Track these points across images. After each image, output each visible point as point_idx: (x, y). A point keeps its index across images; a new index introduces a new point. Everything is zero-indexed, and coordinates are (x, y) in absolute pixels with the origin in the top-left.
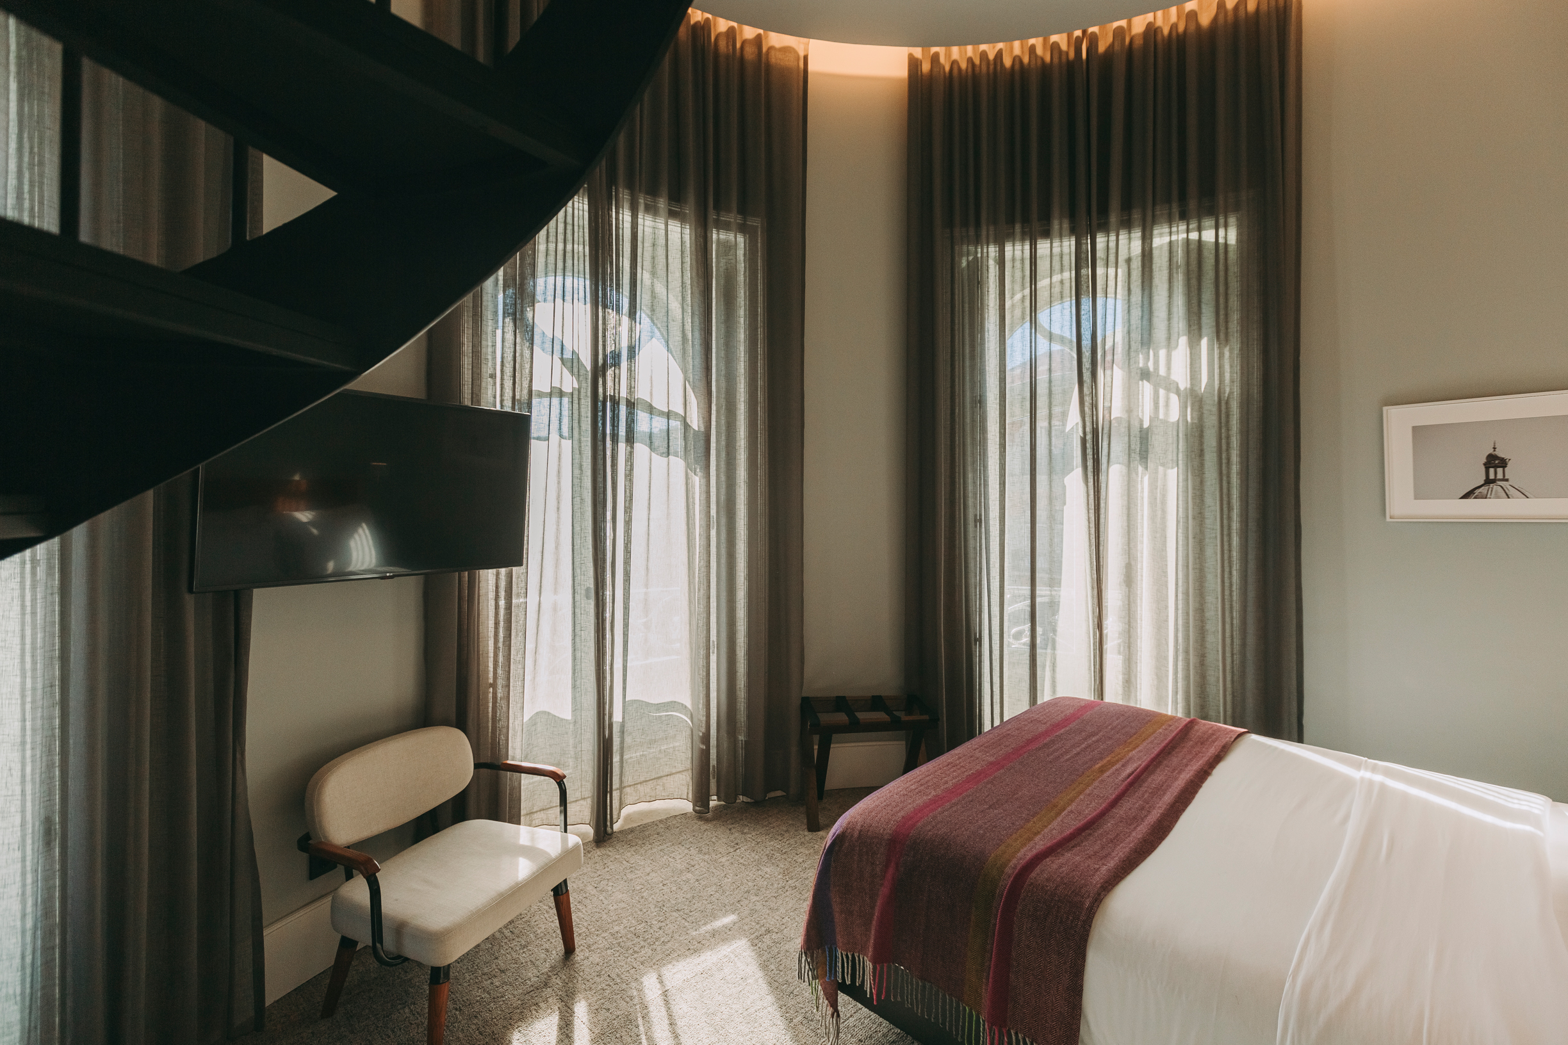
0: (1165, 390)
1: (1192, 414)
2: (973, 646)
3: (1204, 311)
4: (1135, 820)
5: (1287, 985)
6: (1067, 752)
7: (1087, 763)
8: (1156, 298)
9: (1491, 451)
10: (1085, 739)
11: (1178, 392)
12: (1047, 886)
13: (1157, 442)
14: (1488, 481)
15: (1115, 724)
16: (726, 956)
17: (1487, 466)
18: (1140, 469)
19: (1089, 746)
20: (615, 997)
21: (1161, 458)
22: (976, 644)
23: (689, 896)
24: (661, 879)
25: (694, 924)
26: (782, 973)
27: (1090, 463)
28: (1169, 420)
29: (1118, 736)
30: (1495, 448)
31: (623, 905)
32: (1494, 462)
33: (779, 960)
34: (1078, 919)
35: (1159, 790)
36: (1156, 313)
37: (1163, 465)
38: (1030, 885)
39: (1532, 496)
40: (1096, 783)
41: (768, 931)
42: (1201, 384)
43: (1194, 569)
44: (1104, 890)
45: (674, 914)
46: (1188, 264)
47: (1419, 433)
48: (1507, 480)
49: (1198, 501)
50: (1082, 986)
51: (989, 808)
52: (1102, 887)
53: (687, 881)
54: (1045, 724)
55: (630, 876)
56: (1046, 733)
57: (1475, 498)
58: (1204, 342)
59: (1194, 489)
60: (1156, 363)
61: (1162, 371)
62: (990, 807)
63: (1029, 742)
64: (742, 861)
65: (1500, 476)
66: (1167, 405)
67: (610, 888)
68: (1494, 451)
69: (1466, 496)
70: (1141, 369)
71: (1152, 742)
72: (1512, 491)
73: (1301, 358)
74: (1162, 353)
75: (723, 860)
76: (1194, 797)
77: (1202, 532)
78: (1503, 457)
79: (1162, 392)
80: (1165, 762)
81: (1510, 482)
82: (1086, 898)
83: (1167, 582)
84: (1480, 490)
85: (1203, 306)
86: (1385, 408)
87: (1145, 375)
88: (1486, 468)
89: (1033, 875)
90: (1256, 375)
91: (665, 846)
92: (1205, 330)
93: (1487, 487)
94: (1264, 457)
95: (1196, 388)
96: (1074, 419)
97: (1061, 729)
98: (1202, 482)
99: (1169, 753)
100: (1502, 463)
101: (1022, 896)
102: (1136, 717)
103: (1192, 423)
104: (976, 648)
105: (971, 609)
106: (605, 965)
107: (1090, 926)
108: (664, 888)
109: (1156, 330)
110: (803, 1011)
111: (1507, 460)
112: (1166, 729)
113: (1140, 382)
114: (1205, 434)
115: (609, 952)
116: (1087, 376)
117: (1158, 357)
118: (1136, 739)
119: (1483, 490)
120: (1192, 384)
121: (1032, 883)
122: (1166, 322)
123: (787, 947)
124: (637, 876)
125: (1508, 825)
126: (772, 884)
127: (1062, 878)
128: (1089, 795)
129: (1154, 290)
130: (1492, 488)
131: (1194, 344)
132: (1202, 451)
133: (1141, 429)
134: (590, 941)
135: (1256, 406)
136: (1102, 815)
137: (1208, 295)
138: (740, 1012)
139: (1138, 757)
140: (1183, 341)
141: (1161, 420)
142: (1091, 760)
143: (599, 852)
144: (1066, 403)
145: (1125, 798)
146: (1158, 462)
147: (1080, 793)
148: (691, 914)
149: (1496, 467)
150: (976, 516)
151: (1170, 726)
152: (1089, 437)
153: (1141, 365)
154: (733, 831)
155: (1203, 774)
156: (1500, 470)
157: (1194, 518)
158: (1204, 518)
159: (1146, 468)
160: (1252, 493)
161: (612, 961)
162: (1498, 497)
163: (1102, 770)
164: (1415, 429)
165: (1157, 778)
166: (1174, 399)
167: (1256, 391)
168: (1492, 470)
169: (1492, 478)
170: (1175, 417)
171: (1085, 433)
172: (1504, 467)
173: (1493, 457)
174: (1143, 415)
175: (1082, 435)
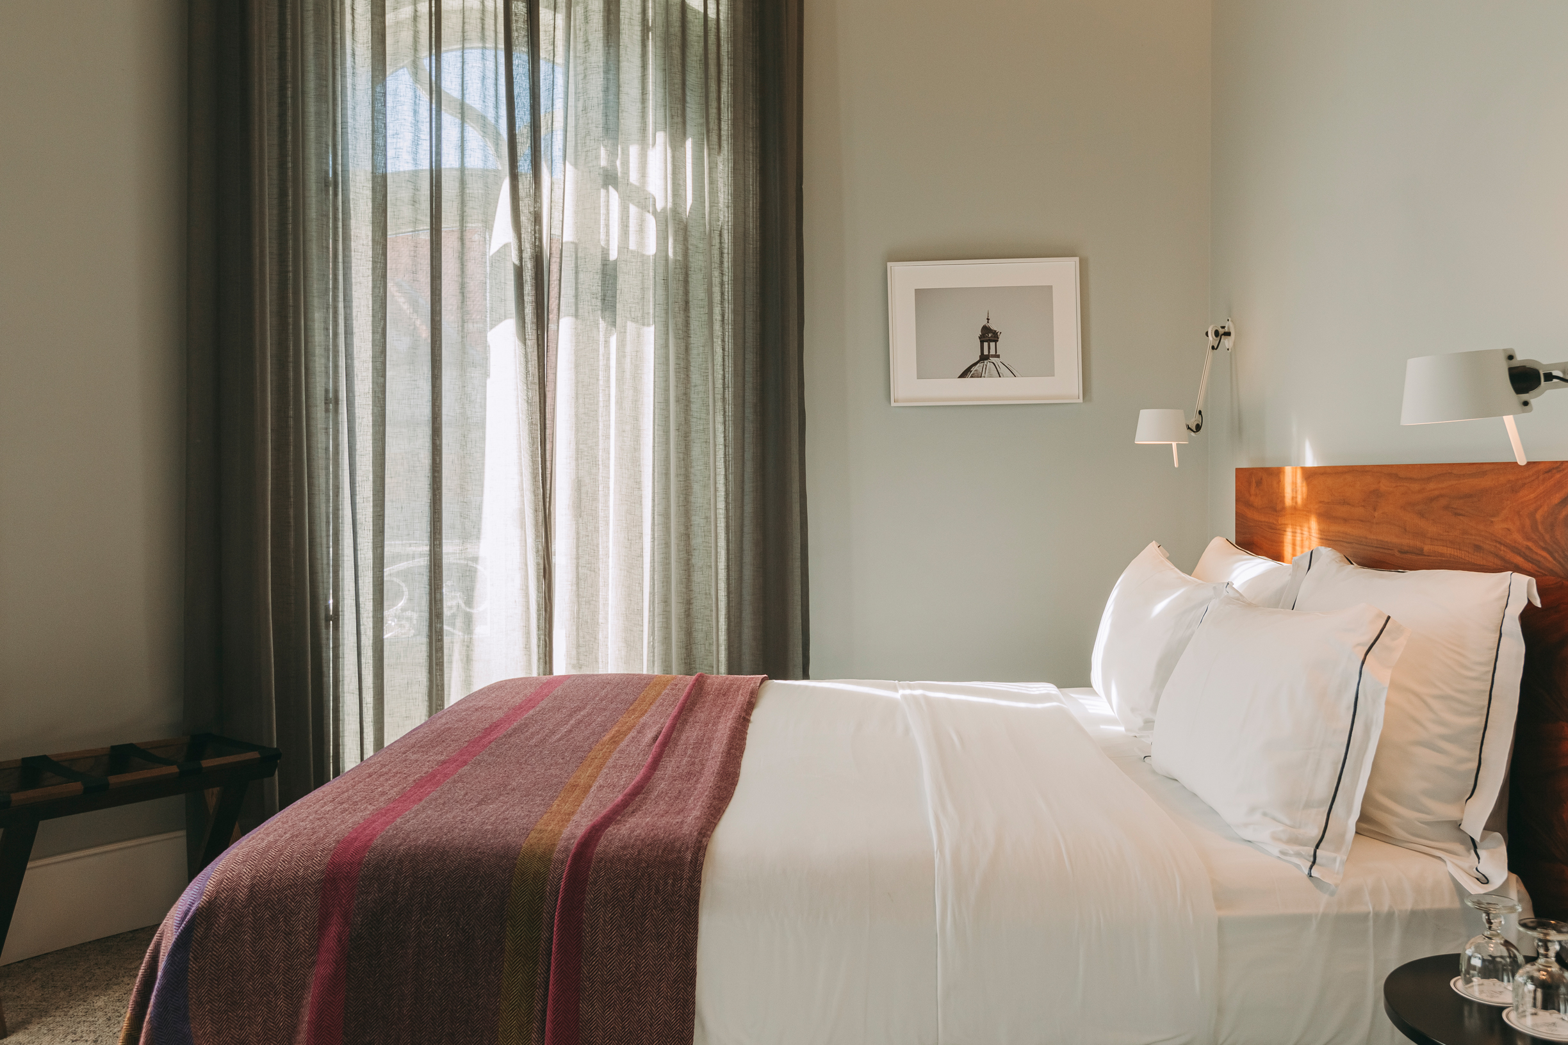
0: (638, 206)
1: (674, 247)
2: (324, 631)
3: (688, 99)
4: (691, 775)
5: (937, 861)
6: (553, 732)
7: (588, 738)
8: (624, 65)
9: (985, 322)
10: (571, 716)
11: (655, 213)
12: (625, 855)
13: (628, 286)
14: (984, 358)
15: (603, 693)
17: (982, 339)
18: (602, 324)
19: (580, 722)
21: (633, 310)
22: (327, 627)
27: (529, 310)
28: (644, 253)
29: (613, 706)
30: (988, 319)
32: (988, 335)
34: (682, 879)
35: (702, 744)
36: (624, 88)
37: (635, 320)
38: (600, 862)
39: (1019, 375)
40: (615, 755)
42: (686, 205)
43: (677, 475)
44: (704, 836)
46: (667, 23)
47: (921, 295)
48: (998, 356)
49: (683, 376)
50: (694, 970)
51: (477, 806)
52: (700, 833)
54: (500, 708)
56: (507, 719)
57: (972, 377)
58: (689, 143)
59: (678, 358)
60: (626, 163)
61: (634, 177)
62: (479, 804)
63: (488, 731)
65: (993, 352)
66: (641, 229)
68: (988, 322)
69: (963, 375)
70: (605, 170)
71: (662, 705)
72: (1003, 369)
73: (803, 187)
74: (634, 150)
76: (745, 744)
77: (687, 422)
78: (995, 329)
79: (633, 210)
80: (691, 719)
81: (1001, 359)
82: (685, 852)
83: (641, 497)
84: (976, 367)
85: (688, 93)
86: (889, 264)
87: (610, 179)
88: (981, 341)
89: (599, 849)
90: (751, 202)
92: (691, 128)
93: (982, 365)
94: (763, 318)
95: (680, 210)
96: (502, 233)
97: (528, 711)
98: (687, 349)
99: (691, 710)
100: (995, 337)
101: (591, 879)
102: (628, 683)
103: (676, 261)
104: (328, 633)
105: (319, 561)
107: (700, 882)
109: (624, 114)
111: (999, 334)
112: (673, 689)
113: (603, 192)
114: (690, 279)
116: (524, 166)
117: (628, 155)
118: (639, 705)
119: (978, 367)
120: (675, 203)
121: (602, 859)
122: (639, 105)
125: (1039, 706)
127: (643, 840)
128: (614, 767)
129: (622, 51)
130: (986, 365)
131: (676, 143)
132: (687, 302)
133: (605, 262)
135: (752, 246)
136: (647, 778)
137: (694, 77)
139: (655, 722)
140: (661, 137)
141: (632, 252)
142: (593, 733)
144: (489, 204)
145: (663, 760)
146: (628, 316)
147: (600, 767)
149: (989, 341)
150: (327, 391)
151: (676, 685)
152: (529, 266)
153: (603, 163)
155: (743, 721)
156: (992, 344)
157: (677, 401)
158: (689, 402)
159: (614, 324)
160: (750, 368)
162: (991, 376)
163: (615, 741)
164: (916, 290)
165: (691, 734)
166: (651, 224)
167: (752, 225)
168: (986, 344)
169: (986, 352)
170: (651, 248)
171: (521, 259)
172: (996, 341)
173: (986, 330)
174: (608, 241)
175: (517, 263)
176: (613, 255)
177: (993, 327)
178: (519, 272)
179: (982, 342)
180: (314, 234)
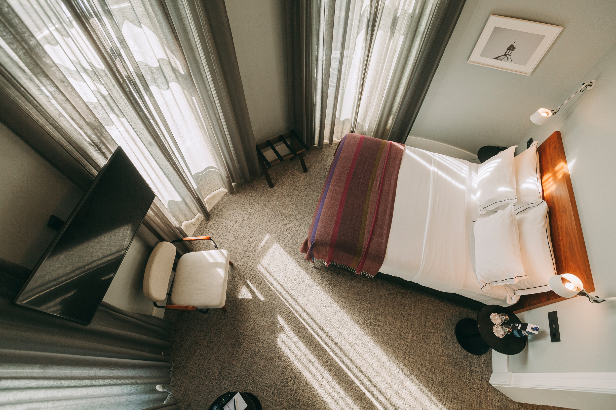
16: (274, 249)
20: (254, 273)
23: (251, 230)
24: (238, 227)
25: (259, 241)
26: (291, 248)
30: (514, 43)
31: (234, 242)
33: (288, 244)
37: (400, 33)
39: (514, 63)
41: (280, 235)
45: (251, 239)
47: (496, 30)
48: (510, 55)
53: (246, 225)
55: (228, 229)
57: (498, 60)
64: (257, 210)
67: (225, 237)
69: (495, 58)
72: (509, 60)
75: (252, 211)
84: (501, 57)
86: (491, 15)
91: (230, 212)
106: (245, 265)
108: (242, 230)
110: (301, 258)
111: (515, 48)
115: (242, 260)
123: (288, 239)
124: (230, 228)
126: (272, 217)
130: (505, 57)
134: (235, 258)
135: (445, 7)
138: (287, 264)
143: (210, 223)
146: (398, 32)
148: (256, 237)
149: (511, 50)
152: (372, 18)
154: (247, 196)
161: (245, 263)
162: (504, 61)
164: (495, 28)
168: (509, 51)
169: (507, 53)
170: (411, 11)
171: (370, 16)
172: (513, 50)
173: (512, 46)
174: (399, 5)
175: (369, 18)
176: (398, 16)
177: (515, 46)
178: (369, 21)
179: (508, 50)
180: (315, 17)
